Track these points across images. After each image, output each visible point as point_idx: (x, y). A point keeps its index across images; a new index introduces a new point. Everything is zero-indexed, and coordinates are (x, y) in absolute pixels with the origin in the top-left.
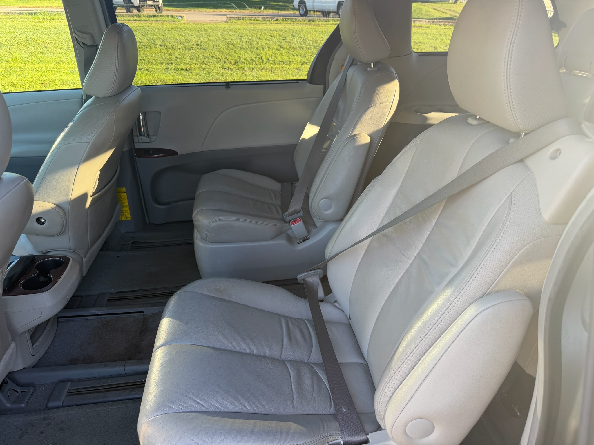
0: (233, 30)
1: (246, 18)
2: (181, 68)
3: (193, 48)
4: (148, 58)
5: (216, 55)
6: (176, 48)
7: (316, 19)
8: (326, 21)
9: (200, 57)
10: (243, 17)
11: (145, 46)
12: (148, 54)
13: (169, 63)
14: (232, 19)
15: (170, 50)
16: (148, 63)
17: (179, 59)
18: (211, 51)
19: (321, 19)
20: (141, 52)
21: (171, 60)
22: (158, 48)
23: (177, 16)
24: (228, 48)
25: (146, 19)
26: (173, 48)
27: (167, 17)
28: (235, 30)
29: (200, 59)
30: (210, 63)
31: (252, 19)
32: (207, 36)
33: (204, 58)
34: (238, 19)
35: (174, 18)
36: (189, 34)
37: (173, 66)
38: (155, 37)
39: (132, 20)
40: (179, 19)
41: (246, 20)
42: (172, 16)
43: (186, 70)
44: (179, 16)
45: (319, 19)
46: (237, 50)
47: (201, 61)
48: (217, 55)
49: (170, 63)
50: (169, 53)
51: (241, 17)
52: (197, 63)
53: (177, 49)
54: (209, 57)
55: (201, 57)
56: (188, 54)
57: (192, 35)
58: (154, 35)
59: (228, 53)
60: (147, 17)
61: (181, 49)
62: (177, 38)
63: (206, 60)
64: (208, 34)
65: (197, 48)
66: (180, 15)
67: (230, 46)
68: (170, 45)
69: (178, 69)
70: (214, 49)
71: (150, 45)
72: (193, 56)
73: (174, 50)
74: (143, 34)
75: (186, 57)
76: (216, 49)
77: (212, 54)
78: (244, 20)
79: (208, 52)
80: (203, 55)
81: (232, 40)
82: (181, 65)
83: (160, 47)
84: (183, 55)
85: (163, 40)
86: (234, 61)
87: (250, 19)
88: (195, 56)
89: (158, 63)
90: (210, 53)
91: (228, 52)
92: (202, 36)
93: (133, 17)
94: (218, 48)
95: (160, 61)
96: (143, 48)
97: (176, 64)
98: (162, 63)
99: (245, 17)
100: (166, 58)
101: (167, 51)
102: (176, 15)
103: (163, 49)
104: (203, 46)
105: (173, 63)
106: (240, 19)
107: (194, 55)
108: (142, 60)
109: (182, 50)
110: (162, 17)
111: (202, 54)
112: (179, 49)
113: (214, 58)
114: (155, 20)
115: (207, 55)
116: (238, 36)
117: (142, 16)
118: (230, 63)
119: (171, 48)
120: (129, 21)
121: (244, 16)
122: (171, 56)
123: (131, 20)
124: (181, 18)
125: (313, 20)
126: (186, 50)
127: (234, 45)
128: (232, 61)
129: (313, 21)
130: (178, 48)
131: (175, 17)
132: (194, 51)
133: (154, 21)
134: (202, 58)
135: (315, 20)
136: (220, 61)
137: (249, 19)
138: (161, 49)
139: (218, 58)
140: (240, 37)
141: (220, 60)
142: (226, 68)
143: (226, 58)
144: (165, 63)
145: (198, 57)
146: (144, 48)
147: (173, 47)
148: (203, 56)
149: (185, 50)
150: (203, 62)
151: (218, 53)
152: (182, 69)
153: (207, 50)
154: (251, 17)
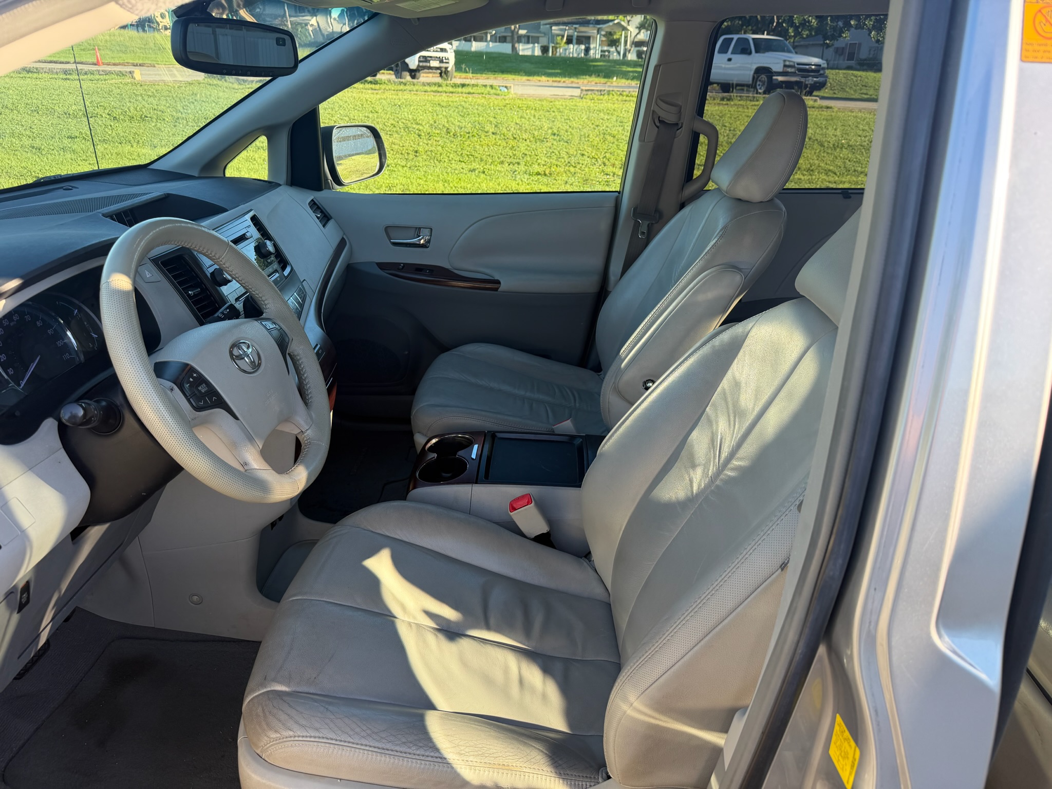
0: (605, 110)
1: (614, 93)
2: (536, 171)
3: (548, 140)
4: (478, 152)
5: (588, 152)
6: (520, 138)
7: (735, 97)
8: (752, 99)
9: (561, 154)
10: (609, 91)
11: (469, 133)
12: (478, 147)
13: (514, 163)
14: (589, 93)
15: (511, 141)
16: (481, 161)
17: (528, 156)
18: (577, 145)
19: (743, 96)
20: (465, 143)
21: (515, 157)
22: (491, 137)
23: (499, 86)
24: (604, 141)
25: (451, 89)
26: (515, 138)
27: (484, 87)
28: (608, 111)
29: (563, 158)
30: (581, 165)
31: (624, 93)
32: (565, 119)
33: (568, 156)
34: (600, 93)
35: (495, 89)
36: (534, 116)
37: (522, 168)
38: (481, 118)
39: (430, 92)
40: (504, 90)
41: (613, 95)
42: (491, 87)
43: (545, 175)
44: (503, 86)
45: (740, 96)
46: (620, 144)
47: (565, 161)
48: (590, 152)
49: (516, 163)
50: (511, 145)
51: (604, 90)
52: (559, 163)
53: (521, 140)
54: (576, 154)
55: (564, 154)
56: (542, 149)
57: (540, 117)
58: (479, 117)
59: (607, 150)
60: (452, 87)
61: (528, 141)
62: (518, 122)
63: (573, 160)
64: (566, 118)
65: (554, 140)
66: (505, 85)
67: (608, 137)
68: (510, 134)
69: (531, 173)
70: (582, 142)
71: (477, 133)
72: (550, 153)
73: (516, 141)
74: (462, 114)
75: (539, 153)
76: (585, 143)
77: (581, 150)
78: (611, 96)
79: (573, 146)
80: (566, 151)
81: (607, 127)
82: (534, 166)
83: (494, 136)
84: (534, 150)
85: (496, 124)
86: (620, 162)
87: (621, 94)
88: (553, 152)
89: (496, 163)
90: (577, 149)
91: (606, 148)
92: (556, 120)
93: (430, 86)
94: (588, 140)
95: (499, 158)
96: (467, 137)
97: (525, 165)
98: (502, 163)
99: (613, 91)
100: (507, 155)
101: (507, 143)
102: (498, 84)
103: (499, 139)
104: (562, 137)
105: (521, 163)
106: (603, 93)
107: (551, 151)
108: (470, 157)
109: (530, 141)
110: (476, 88)
111: (564, 150)
112: (526, 140)
113: (584, 156)
114: (467, 92)
115: (573, 152)
116: (617, 121)
117: (443, 85)
118: (613, 165)
119: (512, 138)
120: (425, 92)
121: (611, 89)
122: (515, 150)
123: (429, 90)
124: (506, 90)
125: (728, 97)
126: (536, 143)
127: (614, 137)
128: (617, 163)
129: (728, 100)
130: (523, 139)
131: (497, 88)
132: (549, 144)
133: (465, 93)
134: (566, 157)
135: (732, 97)
136: (596, 163)
137: (619, 93)
138: (495, 140)
139: (591, 156)
140: (620, 122)
141: (595, 160)
142: (608, 173)
143: (605, 157)
144: (508, 162)
145: (559, 154)
146: (469, 137)
147: (514, 136)
148: (567, 153)
149: (534, 141)
150: (569, 162)
151: (590, 149)
152: (538, 174)
153: (570, 143)
154: (623, 91)
